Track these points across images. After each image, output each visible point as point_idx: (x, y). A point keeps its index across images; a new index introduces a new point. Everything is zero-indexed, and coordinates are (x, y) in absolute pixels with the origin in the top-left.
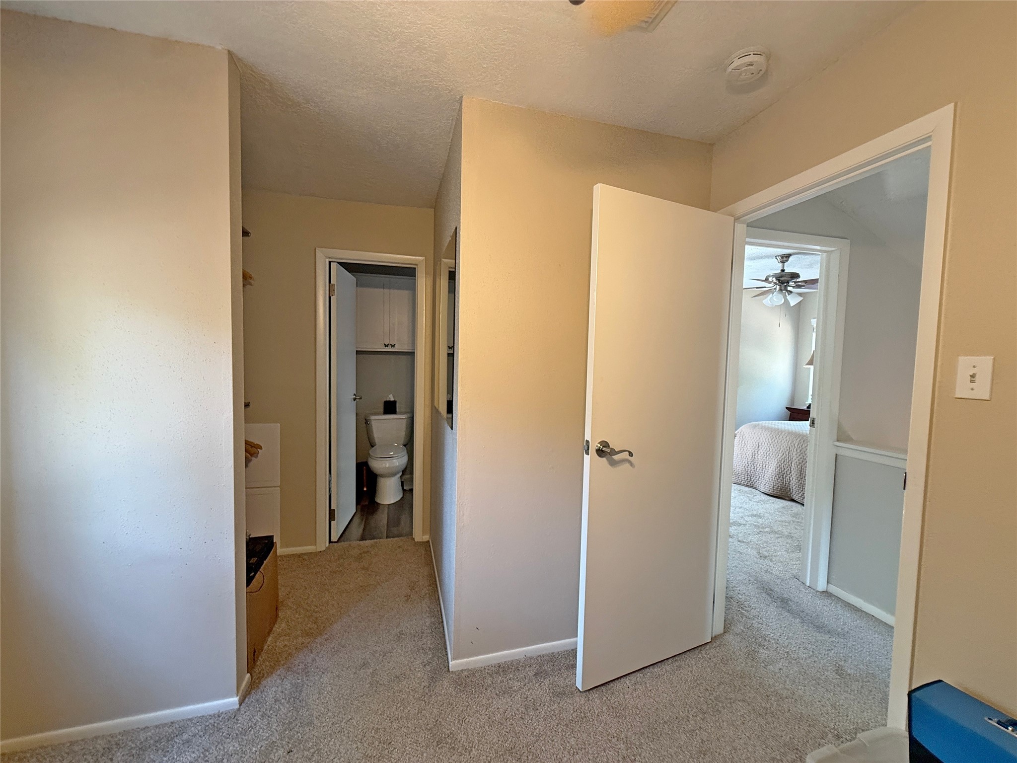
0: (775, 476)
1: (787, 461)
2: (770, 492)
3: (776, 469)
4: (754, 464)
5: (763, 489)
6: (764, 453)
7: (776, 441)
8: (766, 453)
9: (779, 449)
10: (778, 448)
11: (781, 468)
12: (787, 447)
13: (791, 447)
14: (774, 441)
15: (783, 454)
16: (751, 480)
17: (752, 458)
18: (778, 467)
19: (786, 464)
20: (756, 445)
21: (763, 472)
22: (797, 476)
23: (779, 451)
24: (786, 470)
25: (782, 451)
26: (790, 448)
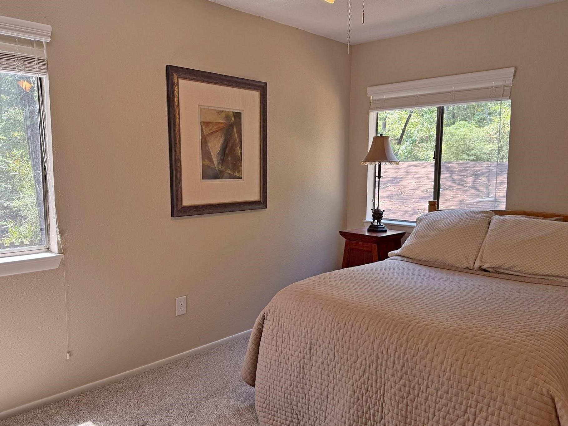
1: (375, 389)
4: (303, 388)
6: (323, 363)
8: (328, 365)
9: (354, 358)
10: (351, 355)
11: (362, 406)
12: (371, 354)
14: (343, 335)
15: (365, 371)
17: (299, 373)
19: (371, 397)
20: (306, 343)
23: (355, 362)
24: (372, 412)
25: (361, 364)
26: (377, 357)
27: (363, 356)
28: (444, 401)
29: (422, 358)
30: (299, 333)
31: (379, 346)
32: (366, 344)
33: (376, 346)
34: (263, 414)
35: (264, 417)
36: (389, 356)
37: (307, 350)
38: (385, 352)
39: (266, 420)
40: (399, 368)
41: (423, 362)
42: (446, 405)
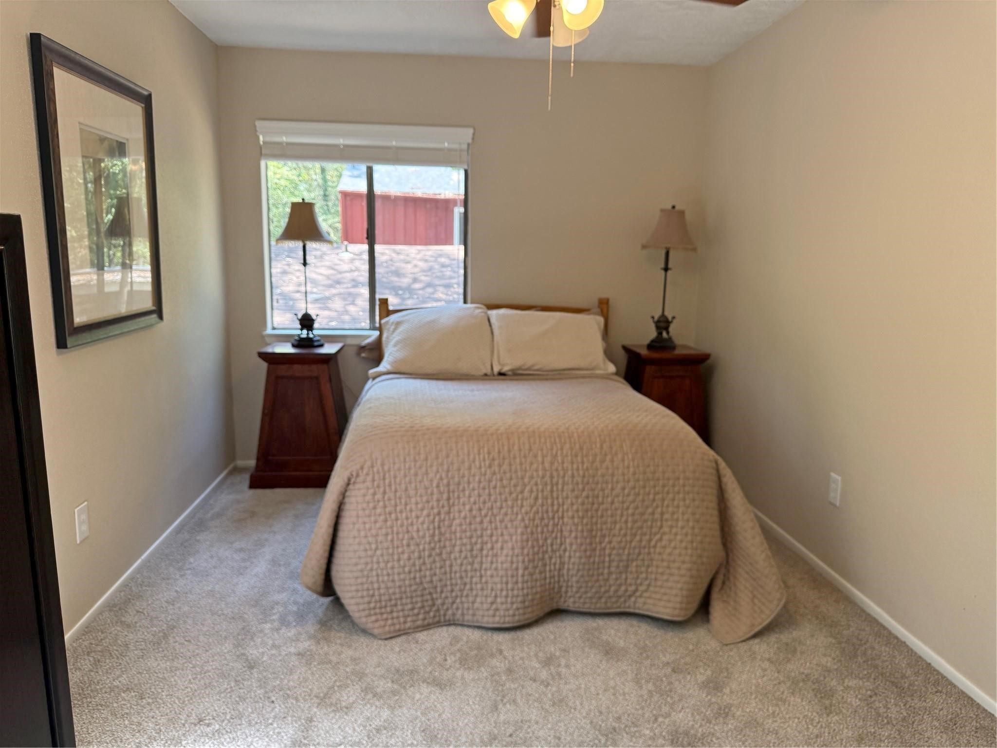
0: (526, 568)
1: (550, 514)
2: (517, 618)
3: (523, 548)
4: (440, 554)
5: (491, 619)
6: (471, 510)
7: (505, 467)
8: (480, 509)
9: (519, 489)
10: (515, 486)
11: (537, 540)
12: (543, 477)
13: (555, 474)
14: (500, 466)
15: (536, 498)
16: (434, 605)
17: (433, 536)
18: (527, 541)
19: (547, 526)
20: (441, 493)
21: (476, 566)
22: (583, 547)
23: (522, 492)
24: (549, 541)
25: (531, 491)
26: (552, 477)
27: (533, 482)
28: (631, 498)
29: (602, 462)
30: (426, 483)
31: (552, 463)
32: (535, 466)
33: (547, 465)
34: (373, 618)
35: (377, 621)
36: (565, 470)
37: (444, 502)
38: (560, 468)
39: (382, 623)
40: (580, 480)
41: (604, 465)
42: (634, 501)
